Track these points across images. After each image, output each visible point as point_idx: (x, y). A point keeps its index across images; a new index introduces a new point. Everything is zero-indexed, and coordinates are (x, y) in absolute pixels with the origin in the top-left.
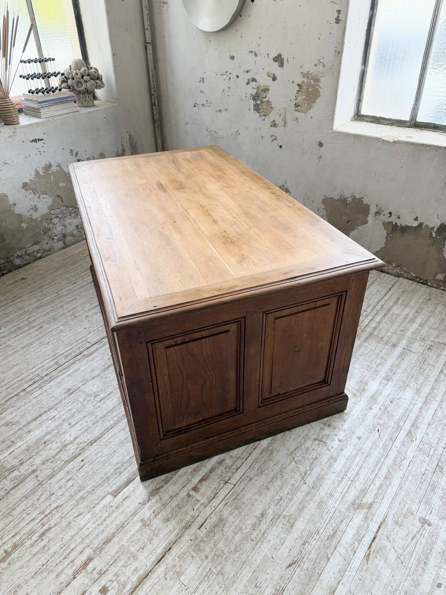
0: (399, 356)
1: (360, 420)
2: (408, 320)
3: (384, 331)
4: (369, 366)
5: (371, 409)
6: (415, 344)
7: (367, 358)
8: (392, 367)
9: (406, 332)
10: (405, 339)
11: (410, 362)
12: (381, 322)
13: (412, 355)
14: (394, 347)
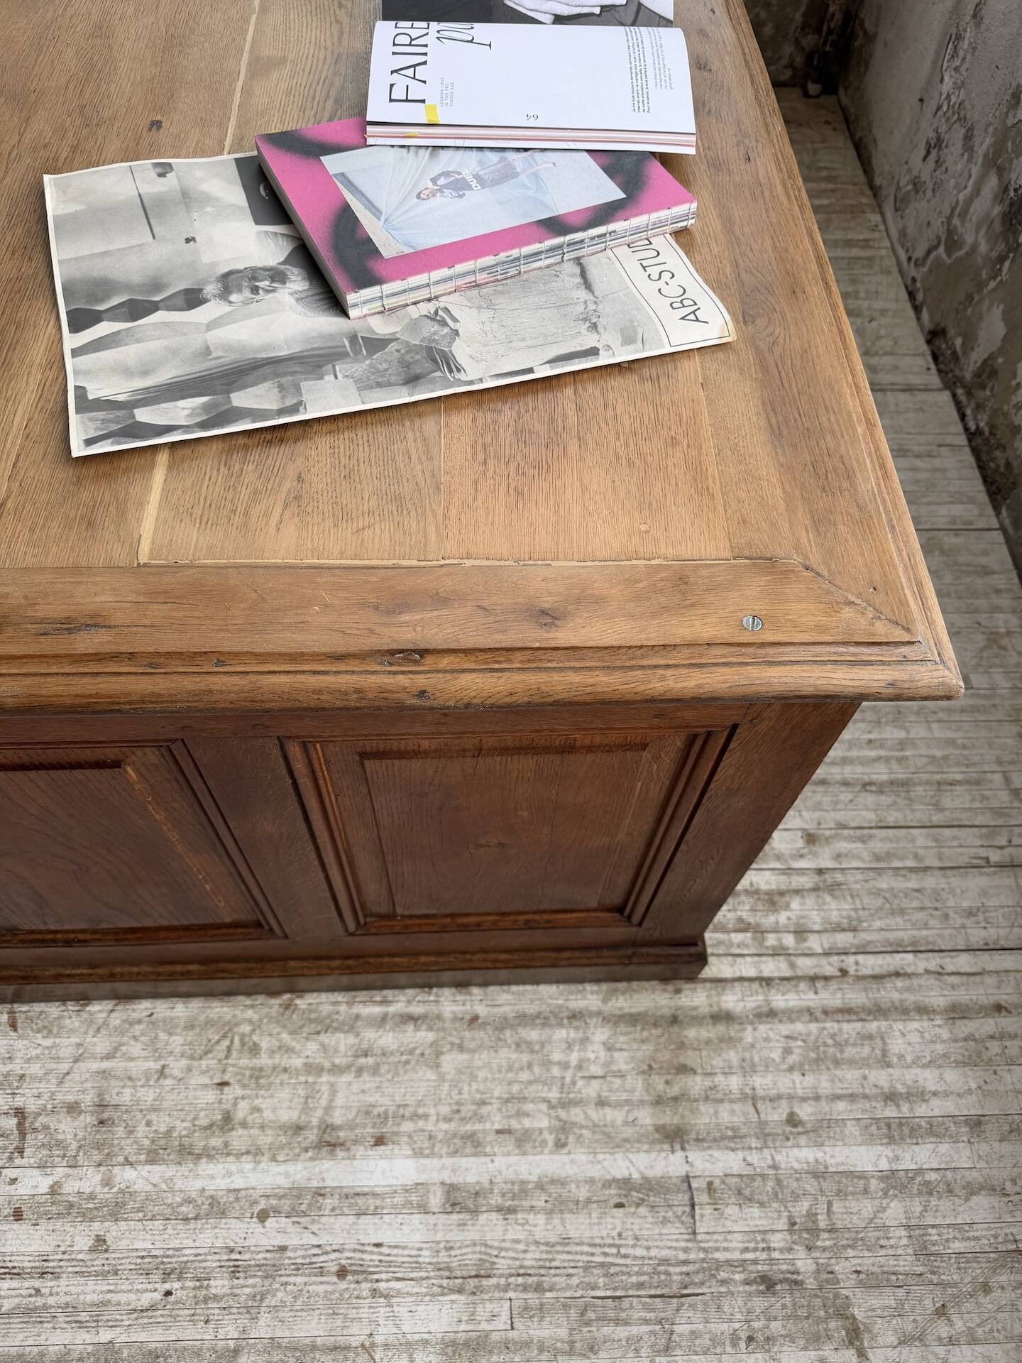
0: (626, 1184)
1: (184, 1209)
2: (891, 1112)
3: (733, 1056)
4: (483, 1103)
5: (263, 1217)
6: (756, 1211)
7: (525, 1076)
8: (540, 1186)
9: (803, 1140)
10: (749, 1159)
11: (622, 1242)
12: (780, 1021)
13: (673, 1231)
14: (667, 1137)
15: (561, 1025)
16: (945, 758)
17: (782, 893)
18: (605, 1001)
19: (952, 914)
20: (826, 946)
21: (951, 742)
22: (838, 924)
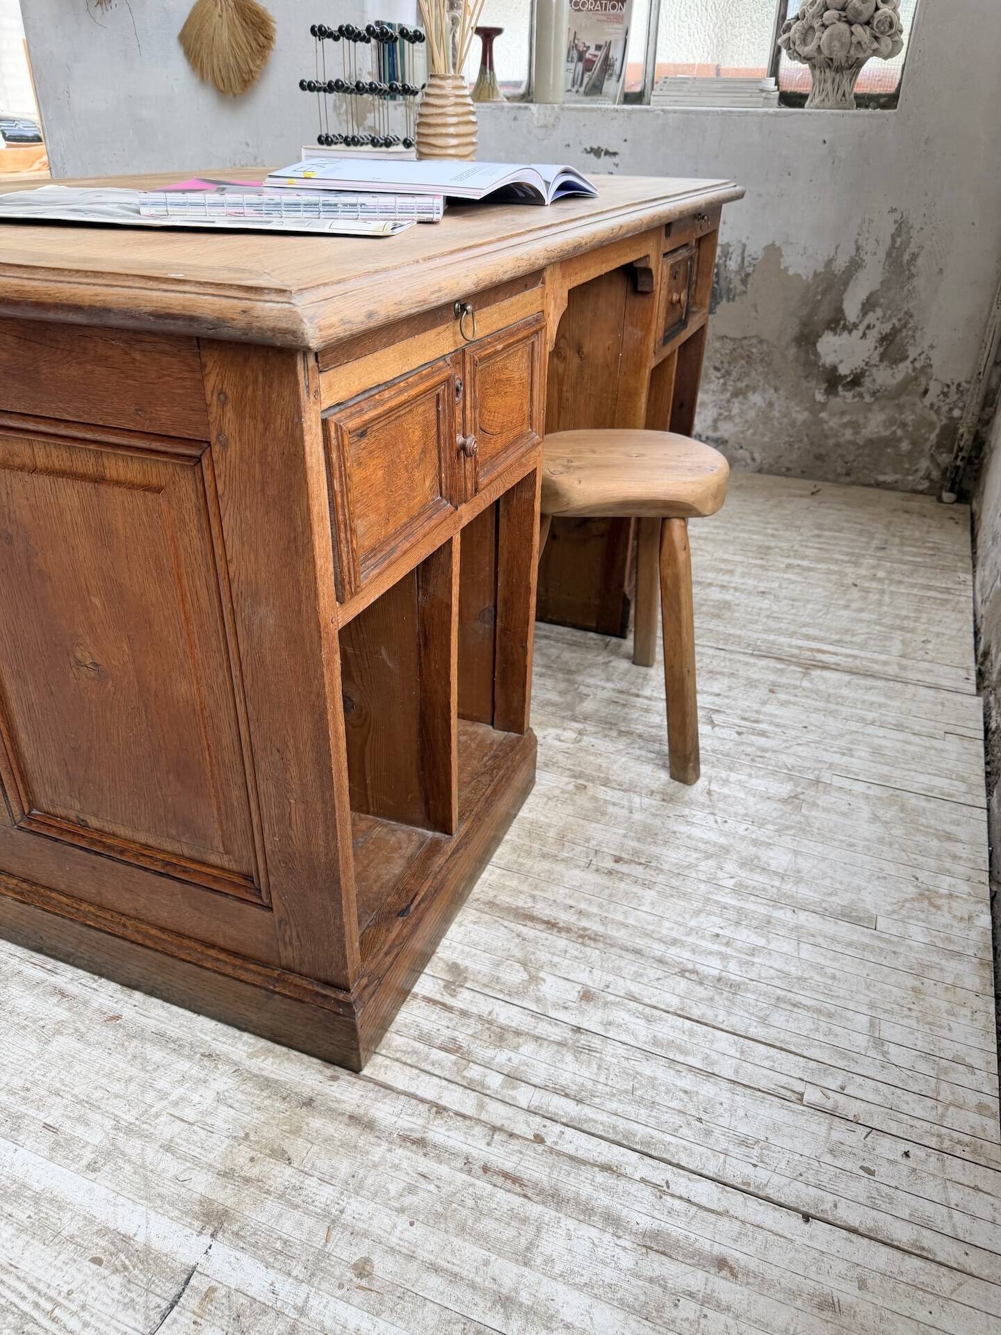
0: (122, 1242)
3: (344, 1167)
4: (57, 1093)
7: (117, 1088)
8: (37, 1199)
9: (358, 1297)
10: (278, 1286)
11: (65, 1302)
12: (425, 1155)
13: (127, 1320)
14: (206, 1215)
15: (190, 1058)
16: (801, 979)
17: (518, 1033)
18: (251, 1056)
19: (717, 1132)
20: (534, 1103)
21: (820, 969)
22: (564, 1088)
